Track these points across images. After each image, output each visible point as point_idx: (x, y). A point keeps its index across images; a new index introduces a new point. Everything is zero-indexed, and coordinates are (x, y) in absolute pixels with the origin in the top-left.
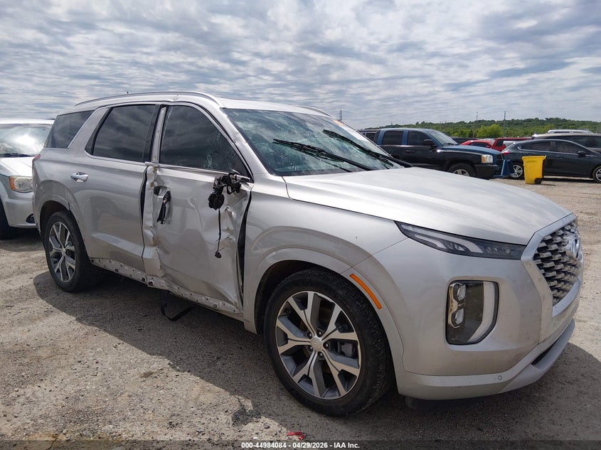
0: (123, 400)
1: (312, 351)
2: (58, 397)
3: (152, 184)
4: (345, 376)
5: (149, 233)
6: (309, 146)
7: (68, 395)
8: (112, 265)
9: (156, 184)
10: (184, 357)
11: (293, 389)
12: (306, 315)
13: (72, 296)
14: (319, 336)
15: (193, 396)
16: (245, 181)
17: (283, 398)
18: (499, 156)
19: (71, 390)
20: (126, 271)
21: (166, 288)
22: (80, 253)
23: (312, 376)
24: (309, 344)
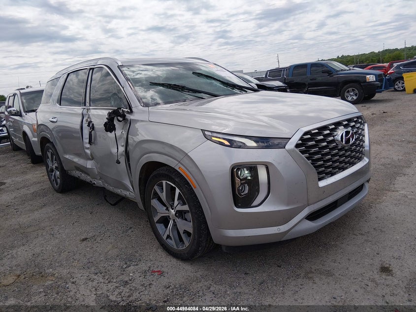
0: (64, 255)
1: (170, 219)
2: (29, 254)
3: (87, 120)
4: (188, 234)
5: (88, 152)
6: (174, 85)
7: (34, 253)
8: (77, 174)
9: (89, 120)
10: (110, 228)
11: (163, 244)
12: (163, 196)
13: (60, 195)
14: (173, 209)
15: (105, 251)
16: (128, 112)
17: (159, 250)
18: (380, 75)
19: (38, 250)
20: (83, 177)
21: (103, 186)
22: (61, 168)
23: (171, 235)
24: (168, 215)
